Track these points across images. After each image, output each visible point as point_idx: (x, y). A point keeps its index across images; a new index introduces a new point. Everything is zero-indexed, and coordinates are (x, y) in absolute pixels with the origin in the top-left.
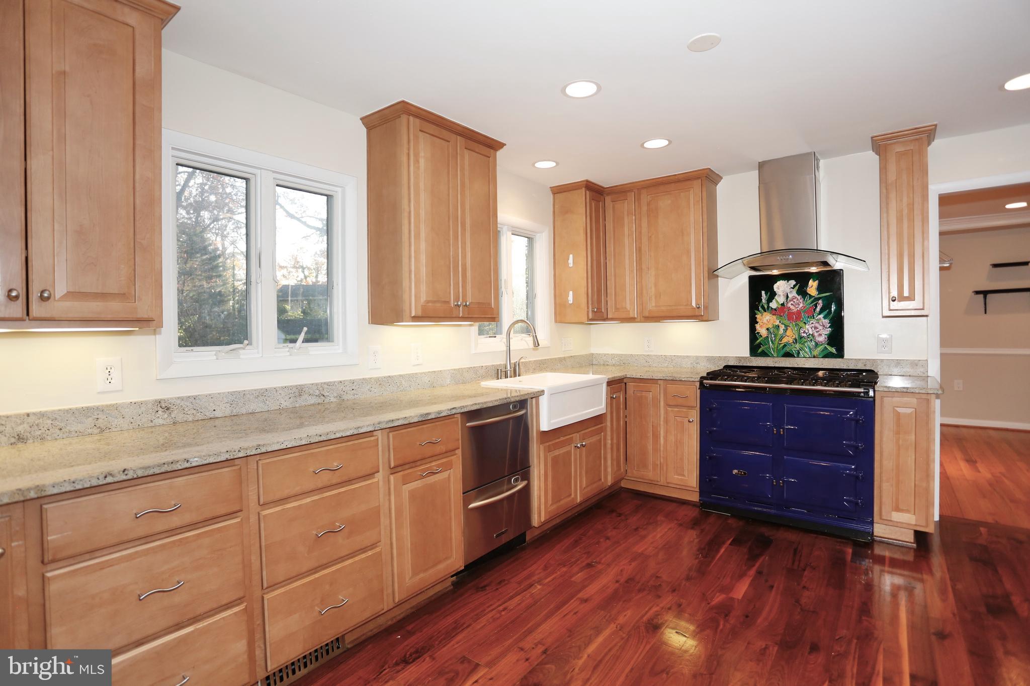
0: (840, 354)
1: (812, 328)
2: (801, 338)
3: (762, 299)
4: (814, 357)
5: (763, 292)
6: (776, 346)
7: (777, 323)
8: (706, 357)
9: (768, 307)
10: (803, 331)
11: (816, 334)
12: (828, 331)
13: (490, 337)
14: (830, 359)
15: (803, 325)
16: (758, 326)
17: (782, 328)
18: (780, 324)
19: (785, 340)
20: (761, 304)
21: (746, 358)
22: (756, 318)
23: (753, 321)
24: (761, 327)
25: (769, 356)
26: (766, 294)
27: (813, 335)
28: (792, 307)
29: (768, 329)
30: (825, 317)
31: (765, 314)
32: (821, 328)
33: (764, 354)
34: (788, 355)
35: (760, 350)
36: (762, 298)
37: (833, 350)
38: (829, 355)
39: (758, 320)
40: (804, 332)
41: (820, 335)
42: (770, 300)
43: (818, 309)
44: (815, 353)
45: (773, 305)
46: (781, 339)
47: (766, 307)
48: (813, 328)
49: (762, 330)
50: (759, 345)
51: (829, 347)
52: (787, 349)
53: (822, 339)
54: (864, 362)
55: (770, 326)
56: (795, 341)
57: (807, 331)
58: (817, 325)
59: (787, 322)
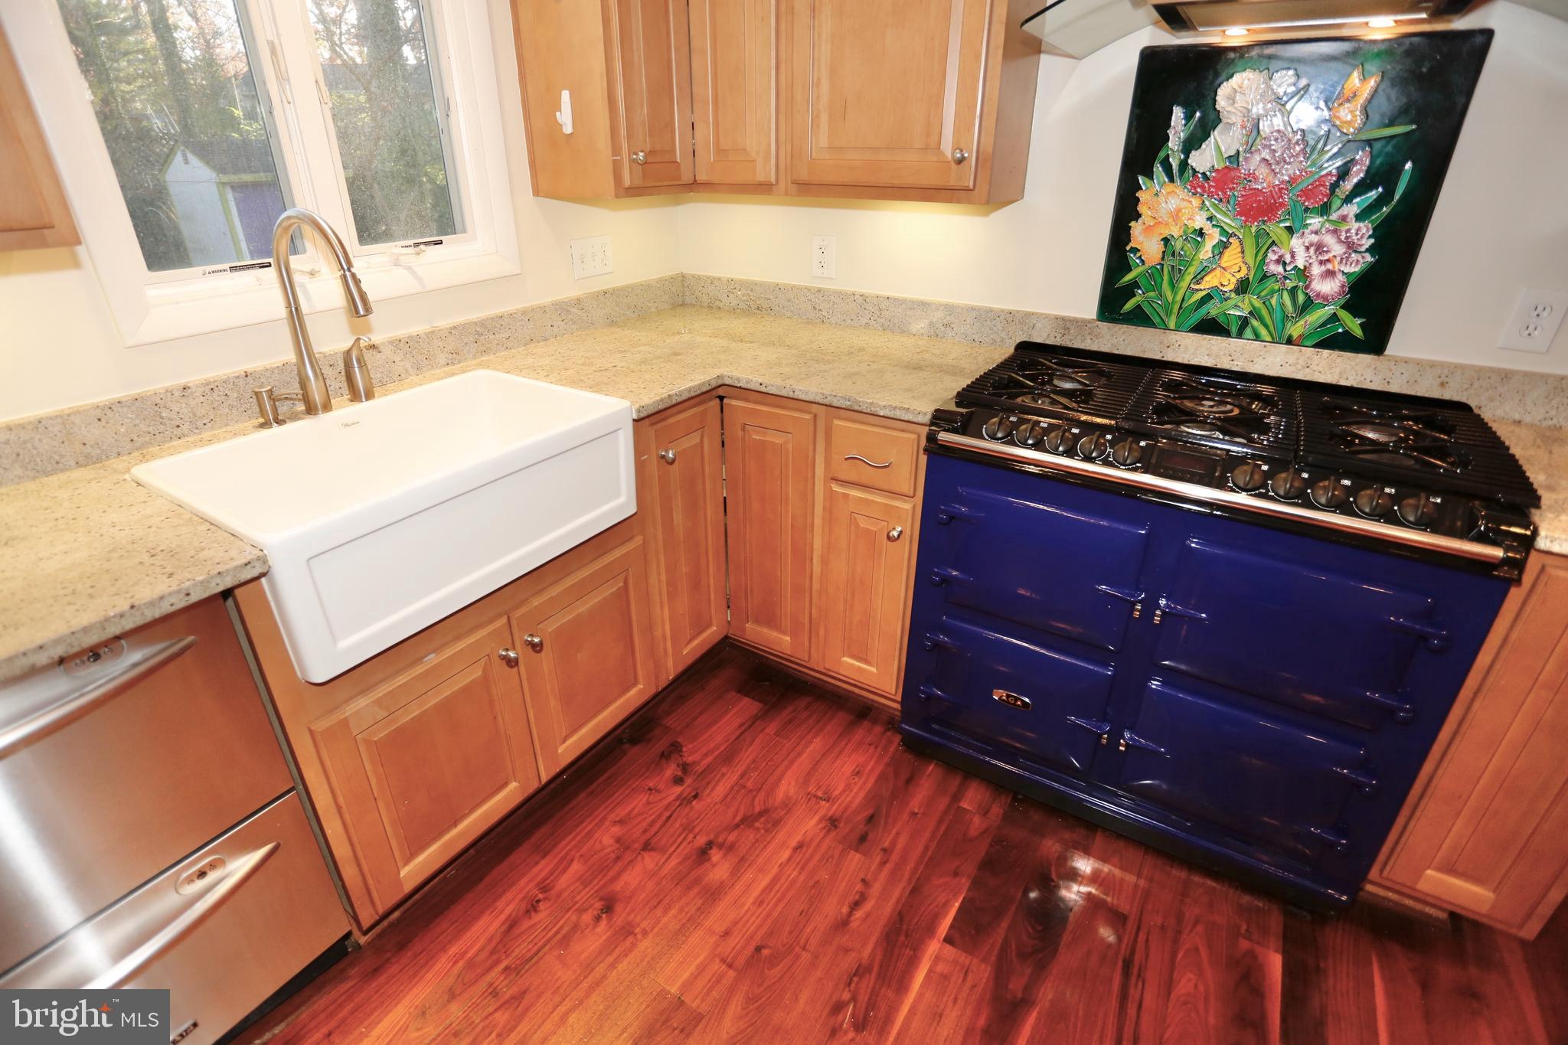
0: (1375, 341)
1: (1308, 248)
2: (1265, 277)
3: (1167, 139)
4: (1290, 341)
5: (1178, 113)
6: (1179, 298)
7: (1200, 221)
8: (973, 309)
9: (1184, 165)
10: (1275, 257)
11: (1316, 270)
12: (1356, 266)
13: (233, 269)
14: (1336, 353)
15: (1285, 235)
16: (1136, 228)
17: (1214, 237)
18: (1208, 228)
19: (1210, 281)
20: (1162, 155)
21: (1090, 321)
22: (1138, 200)
23: (1126, 209)
24: (1148, 229)
25: (1153, 325)
26: (1188, 117)
27: (1304, 273)
28: (1262, 172)
29: (1166, 240)
30: (1359, 217)
31: (1170, 187)
32: (1338, 250)
33: (1140, 318)
34: (1211, 327)
35: (1129, 305)
36: (1171, 132)
37: (1354, 325)
38: (1336, 342)
39: (1141, 208)
40: (1280, 261)
41: (1330, 274)
42: (1192, 144)
43: (1348, 185)
44: (1296, 330)
45: (1203, 159)
46: (1198, 278)
47: (1175, 163)
48: (1312, 250)
49: (1146, 242)
50: (1130, 290)
51: (1344, 315)
52: (1213, 310)
53: (1328, 287)
54: (1446, 371)
55: (1175, 231)
56: (1243, 287)
57: (1288, 259)
58: (1329, 240)
59: (1229, 222)
